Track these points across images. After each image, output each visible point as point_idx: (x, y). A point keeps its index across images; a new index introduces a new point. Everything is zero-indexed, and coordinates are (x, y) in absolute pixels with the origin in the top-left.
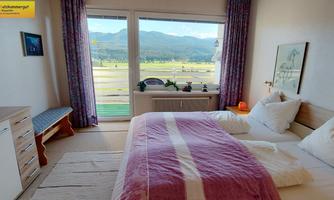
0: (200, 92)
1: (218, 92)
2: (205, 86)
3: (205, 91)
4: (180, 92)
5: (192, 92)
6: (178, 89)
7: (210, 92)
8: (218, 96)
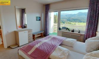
0: (77, 33)
2: (80, 31)
3: (79, 32)
4: (71, 32)
5: (74, 32)
7: (81, 33)
8: (84, 35)
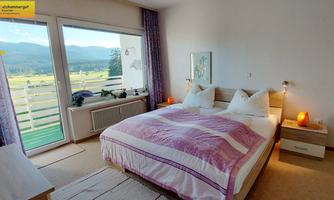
0: (134, 96)
1: (146, 94)
2: (136, 91)
3: (137, 94)
4: (118, 100)
6: (115, 97)
7: (140, 95)
8: (147, 97)
